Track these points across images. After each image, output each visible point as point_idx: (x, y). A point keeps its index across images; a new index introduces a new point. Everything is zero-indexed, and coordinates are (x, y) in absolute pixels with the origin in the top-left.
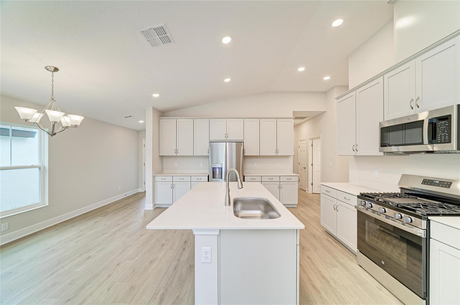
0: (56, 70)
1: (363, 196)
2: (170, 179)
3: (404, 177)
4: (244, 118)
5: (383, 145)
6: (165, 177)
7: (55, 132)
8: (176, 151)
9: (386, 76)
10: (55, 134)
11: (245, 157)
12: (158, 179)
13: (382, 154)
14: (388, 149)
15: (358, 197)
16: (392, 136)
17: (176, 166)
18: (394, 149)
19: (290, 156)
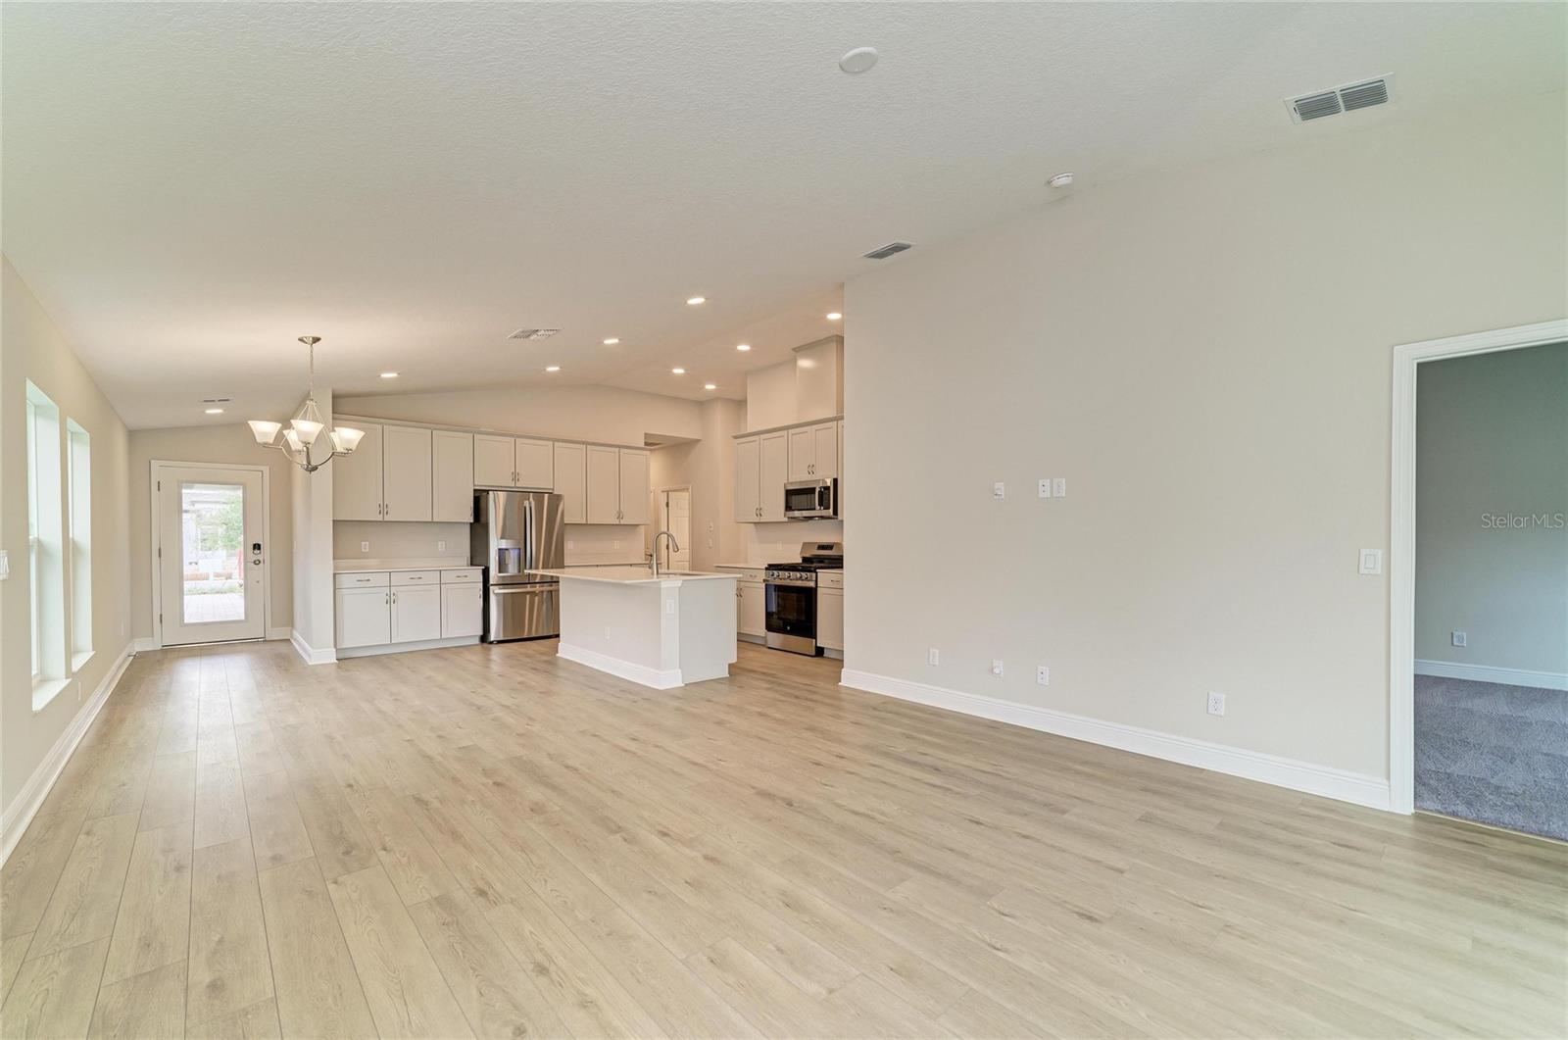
0: (316, 340)
1: (771, 567)
2: (384, 579)
3: (805, 545)
4: (555, 440)
5: (788, 508)
6: (366, 577)
7: (313, 463)
8: (384, 508)
9: (791, 431)
10: (315, 468)
11: (564, 525)
12: (346, 580)
13: (786, 519)
14: (791, 514)
15: (766, 569)
16: (795, 499)
17: (367, 550)
18: (797, 514)
19: (638, 525)
